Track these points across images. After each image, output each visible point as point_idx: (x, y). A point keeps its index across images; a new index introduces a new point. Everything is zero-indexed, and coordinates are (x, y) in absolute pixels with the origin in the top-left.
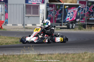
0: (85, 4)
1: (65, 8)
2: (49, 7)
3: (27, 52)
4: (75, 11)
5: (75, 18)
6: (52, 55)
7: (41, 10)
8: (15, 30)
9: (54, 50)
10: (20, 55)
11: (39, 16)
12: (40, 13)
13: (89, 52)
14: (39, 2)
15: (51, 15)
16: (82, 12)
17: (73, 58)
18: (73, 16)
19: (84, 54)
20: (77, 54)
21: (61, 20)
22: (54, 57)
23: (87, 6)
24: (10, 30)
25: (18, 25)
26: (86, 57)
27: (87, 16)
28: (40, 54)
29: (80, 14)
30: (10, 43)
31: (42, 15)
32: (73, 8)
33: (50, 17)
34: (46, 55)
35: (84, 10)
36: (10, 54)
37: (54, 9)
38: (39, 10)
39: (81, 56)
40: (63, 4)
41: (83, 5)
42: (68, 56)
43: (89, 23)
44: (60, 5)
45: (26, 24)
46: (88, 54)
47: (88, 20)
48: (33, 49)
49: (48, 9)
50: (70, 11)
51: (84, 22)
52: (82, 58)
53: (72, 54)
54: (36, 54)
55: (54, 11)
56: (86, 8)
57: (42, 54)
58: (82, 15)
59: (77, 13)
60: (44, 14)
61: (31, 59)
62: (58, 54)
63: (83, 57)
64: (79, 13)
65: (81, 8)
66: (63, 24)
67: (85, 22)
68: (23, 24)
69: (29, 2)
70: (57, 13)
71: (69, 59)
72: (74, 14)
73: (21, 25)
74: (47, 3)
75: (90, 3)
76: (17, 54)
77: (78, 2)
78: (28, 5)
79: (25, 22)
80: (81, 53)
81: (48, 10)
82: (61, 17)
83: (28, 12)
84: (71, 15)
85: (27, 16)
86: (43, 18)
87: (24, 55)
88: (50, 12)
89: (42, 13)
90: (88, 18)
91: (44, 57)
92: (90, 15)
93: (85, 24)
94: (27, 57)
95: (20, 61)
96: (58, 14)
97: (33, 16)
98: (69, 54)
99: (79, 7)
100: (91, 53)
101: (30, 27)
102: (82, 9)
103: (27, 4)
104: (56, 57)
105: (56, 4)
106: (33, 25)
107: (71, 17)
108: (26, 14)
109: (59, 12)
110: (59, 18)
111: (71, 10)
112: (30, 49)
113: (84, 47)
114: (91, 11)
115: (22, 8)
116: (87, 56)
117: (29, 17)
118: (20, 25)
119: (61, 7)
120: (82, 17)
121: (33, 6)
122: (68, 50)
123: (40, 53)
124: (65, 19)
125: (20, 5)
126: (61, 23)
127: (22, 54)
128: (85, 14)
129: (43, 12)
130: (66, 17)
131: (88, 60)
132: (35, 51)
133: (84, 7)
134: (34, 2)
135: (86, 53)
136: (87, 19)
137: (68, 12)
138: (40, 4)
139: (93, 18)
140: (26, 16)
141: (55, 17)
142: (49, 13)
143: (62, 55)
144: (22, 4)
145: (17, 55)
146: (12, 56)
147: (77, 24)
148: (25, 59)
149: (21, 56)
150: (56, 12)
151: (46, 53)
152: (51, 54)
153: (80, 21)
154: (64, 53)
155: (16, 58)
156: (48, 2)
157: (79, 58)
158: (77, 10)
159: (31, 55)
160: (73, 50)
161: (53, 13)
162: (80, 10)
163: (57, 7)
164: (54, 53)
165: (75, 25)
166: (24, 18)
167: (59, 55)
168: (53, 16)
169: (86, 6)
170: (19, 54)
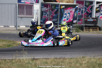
0: (82, 4)
1: (61, 8)
2: (43, 7)
3: (20, 57)
4: (72, 11)
5: (72, 20)
6: (48, 60)
7: (35, 10)
8: (7, 32)
9: (49, 55)
10: (12, 60)
11: (33, 17)
12: (34, 14)
13: (88, 56)
14: (33, 2)
15: (46, 15)
16: (79, 13)
17: (70, 63)
18: (70, 17)
19: (82, 59)
20: (74, 58)
21: (57, 21)
22: (50, 62)
23: (85, 6)
24: (2, 32)
25: (10, 26)
26: (84, 62)
27: (84, 17)
28: (34, 59)
29: (77, 16)
30: (2, 47)
31: (37, 16)
32: (70, 8)
33: (45, 18)
34: (41, 60)
35: (81, 11)
36: (2, 58)
37: (49, 9)
38: (33, 10)
39: (78, 61)
40: (59, 4)
41: (81, 5)
42: (65, 61)
43: (87, 25)
44: (56, 5)
45: (19, 25)
46: (86, 58)
47: (86, 22)
48: (27, 54)
49: (43, 9)
50: (67, 12)
51: (81, 23)
52: (79, 63)
53: (69, 59)
54: (30, 59)
55: (49, 12)
56: (84, 8)
57: (36, 59)
58: (80, 16)
59: (74, 14)
60: (38, 14)
61: (25, 64)
62: (54, 58)
63: (81, 62)
64: (76, 14)
65: (78, 8)
66: (59, 25)
67: (83, 24)
68: (15, 25)
69: (22, 2)
70: (53, 13)
71: (65, 64)
72: (70, 14)
73: (14, 27)
74: (41, 3)
75: (88, 3)
76: (9, 58)
77: (75, 2)
78: (21, 4)
79: (17, 23)
80: (78, 57)
81: (42, 11)
82: (57, 18)
83: (21, 12)
84: (68, 16)
85: (20, 17)
86: (37, 19)
87: (17, 60)
88: (45, 12)
89: (36, 14)
90: (86, 19)
91: (39, 62)
92: (88, 16)
93: (83, 26)
94: (20, 61)
95: (13, 66)
96: (54, 15)
97: (26, 17)
98: (66, 58)
99: (76, 7)
100: (89, 58)
101: (23, 29)
102: (80, 9)
103: (19, 3)
104: (52, 62)
105: (51, 4)
106: (26, 26)
107: (68, 18)
108: (19, 14)
109: (54, 13)
110: (54, 19)
111: (68, 10)
112: (23, 53)
113: (82, 51)
114: (90, 11)
115: (14, 8)
116: (85, 60)
117: (22, 18)
118: (12, 27)
119: (57, 8)
120: (79, 18)
121: (26, 5)
122: (65, 54)
123: (34, 57)
124: (61, 20)
125: (12, 4)
126: (57, 25)
127: (15, 58)
128: (83, 15)
129: (37, 12)
130: (62, 18)
131: (86, 65)
132: (29, 55)
133: (81, 7)
134: (27, 1)
135: (84, 58)
136: (84, 20)
137: (65, 13)
138: (34, 3)
139: (91, 19)
140: (18, 17)
141: (50, 18)
142: (44, 14)
143: (58, 60)
144: (14, 4)
145: (9, 60)
146: (3, 61)
147: (74, 26)
148: (18, 63)
149: (14, 61)
150: (51, 12)
151: (41, 57)
152: (46, 59)
153: (77, 22)
154: (60, 57)
155: (9, 63)
156: (42, 1)
157: (77, 63)
158: (74, 11)
159: (25, 59)
160: (70, 54)
161: (48, 14)
162: (77, 10)
163: (53, 7)
164: (49, 58)
165: (72, 27)
166: (16, 19)
167: (55, 60)
168: (48, 17)
169: (83, 6)
170: (11, 58)
